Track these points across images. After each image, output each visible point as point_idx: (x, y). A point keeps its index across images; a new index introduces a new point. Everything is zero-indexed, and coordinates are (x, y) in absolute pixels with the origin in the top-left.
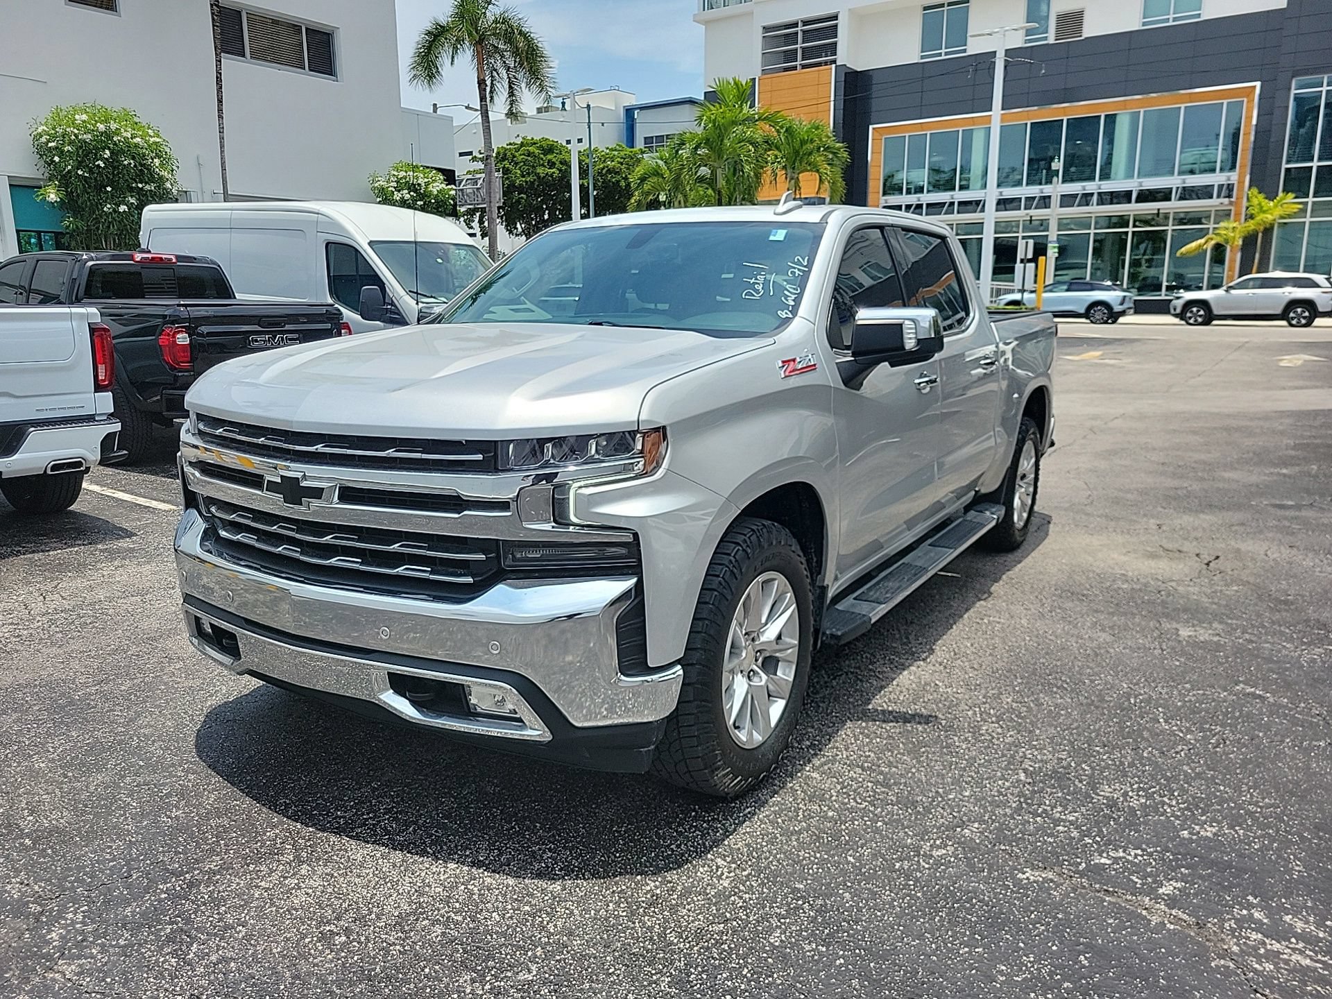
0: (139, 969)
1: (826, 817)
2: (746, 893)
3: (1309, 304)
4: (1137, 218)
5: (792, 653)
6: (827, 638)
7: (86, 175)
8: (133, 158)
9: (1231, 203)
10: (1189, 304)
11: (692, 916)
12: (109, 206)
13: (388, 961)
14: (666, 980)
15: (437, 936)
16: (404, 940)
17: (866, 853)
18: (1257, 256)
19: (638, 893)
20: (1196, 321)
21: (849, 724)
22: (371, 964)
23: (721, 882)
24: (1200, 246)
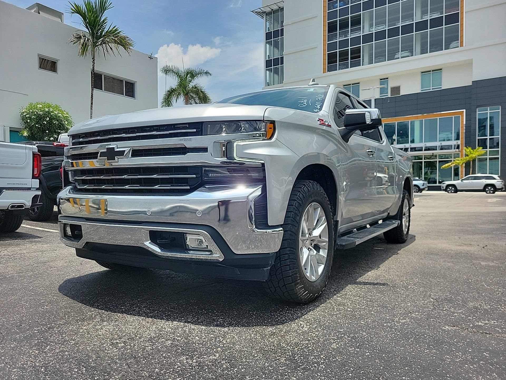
0: (20, 354)
1: (347, 310)
2: (316, 332)
3: (493, 186)
4: (425, 156)
5: (325, 245)
6: (339, 246)
7: (39, 126)
8: (58, 121)
9: (459, 151)
10: (448, 186)
11: (292, 338)
12: (46, 138)
13: (145, 352)
14: (284, 359)
15: (169, 344)
16: (152, 345)
17: (369, 321)
18: (471, 169)
19: (265, 331)
20: (451, 192)
21: (349, 285)
22: (136, 353)
23: (303, 329)
24: (449, 165)
